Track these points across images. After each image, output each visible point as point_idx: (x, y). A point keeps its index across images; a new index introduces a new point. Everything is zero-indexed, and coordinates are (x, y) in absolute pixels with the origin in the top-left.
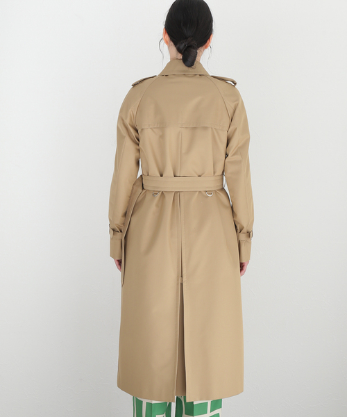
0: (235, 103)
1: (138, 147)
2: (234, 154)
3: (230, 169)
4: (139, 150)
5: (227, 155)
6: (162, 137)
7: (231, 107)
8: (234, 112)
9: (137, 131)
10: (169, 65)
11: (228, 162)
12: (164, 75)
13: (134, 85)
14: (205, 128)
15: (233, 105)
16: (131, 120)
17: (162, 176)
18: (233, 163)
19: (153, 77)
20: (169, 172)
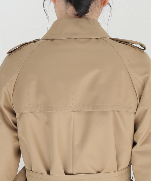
0: (144, 76)
1: (16, 135)
2: (145, 142)
3: (139, 161)
4: (17, 138)
5: (134, 144)
6: (48, 123)
7: (138, 81)
8: (143, 88)
9: (14, 114)
10: (55, 24)
11: (137, 152)
12: (49, 39)
13: (10, 52)
14: (105, 113)
15: (141, 79)
16: (6, 100)
17: (48, 173)
18: (143, 153)
19: (35, 41)
20: (57, 168)
